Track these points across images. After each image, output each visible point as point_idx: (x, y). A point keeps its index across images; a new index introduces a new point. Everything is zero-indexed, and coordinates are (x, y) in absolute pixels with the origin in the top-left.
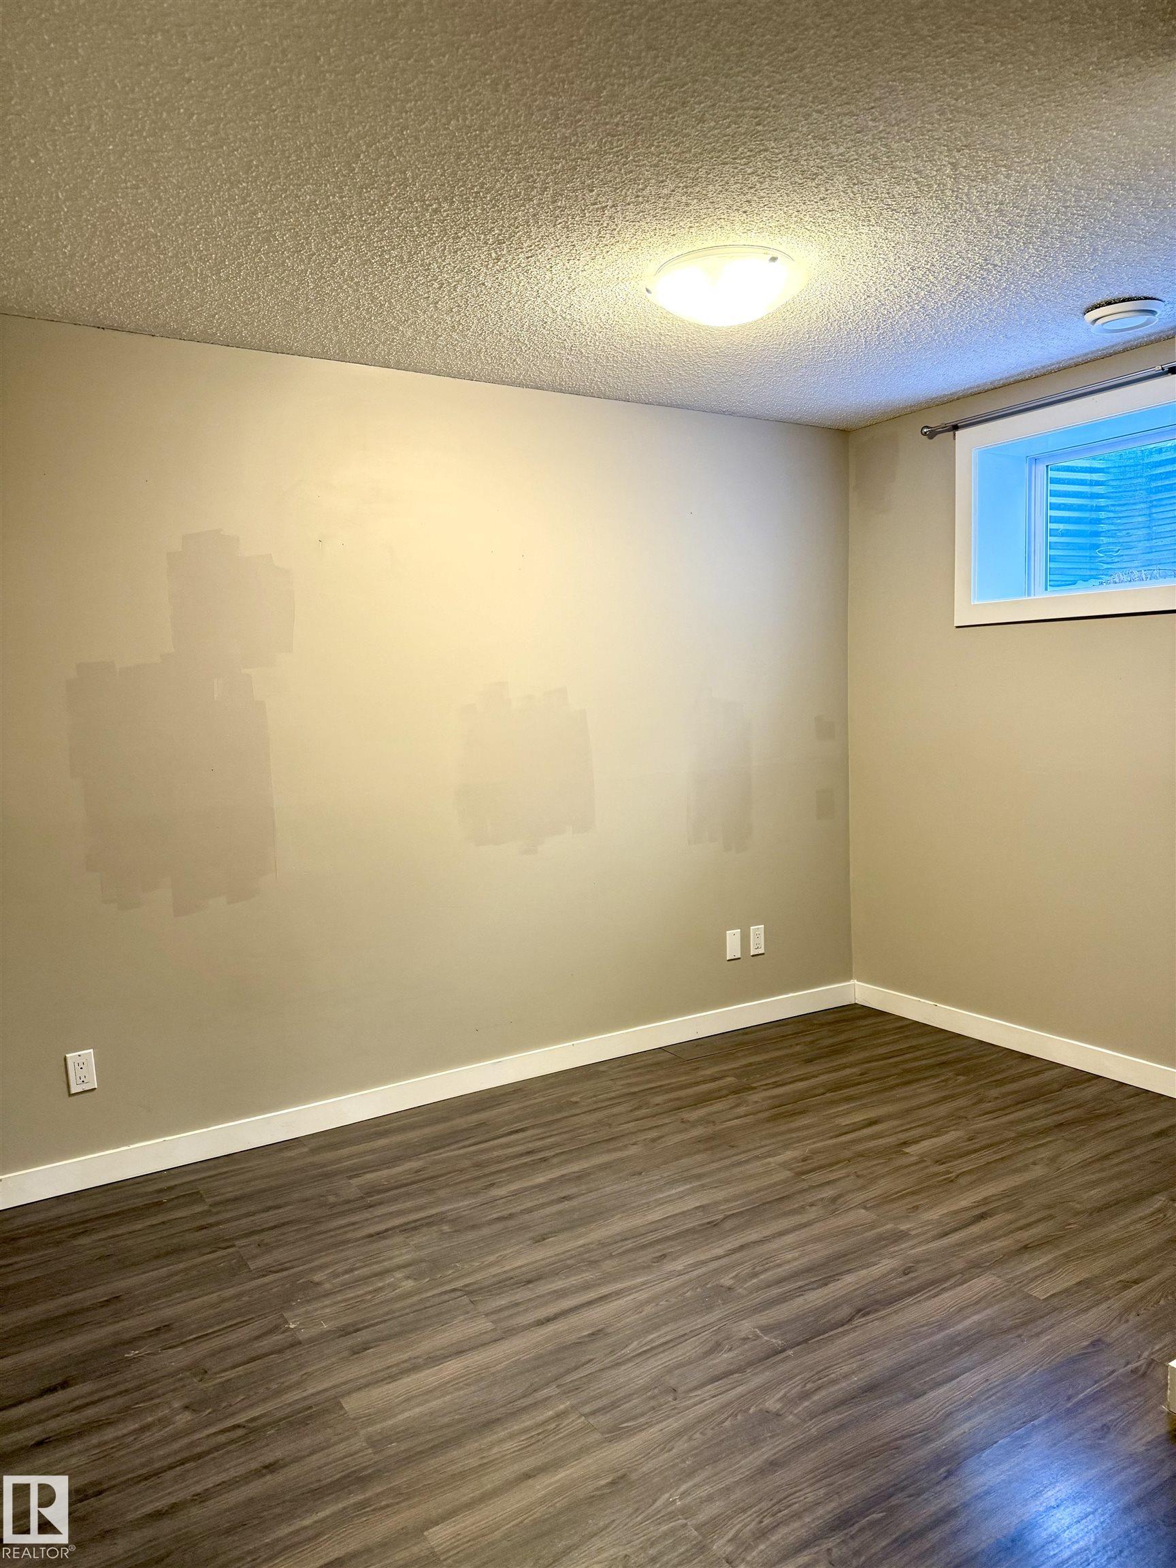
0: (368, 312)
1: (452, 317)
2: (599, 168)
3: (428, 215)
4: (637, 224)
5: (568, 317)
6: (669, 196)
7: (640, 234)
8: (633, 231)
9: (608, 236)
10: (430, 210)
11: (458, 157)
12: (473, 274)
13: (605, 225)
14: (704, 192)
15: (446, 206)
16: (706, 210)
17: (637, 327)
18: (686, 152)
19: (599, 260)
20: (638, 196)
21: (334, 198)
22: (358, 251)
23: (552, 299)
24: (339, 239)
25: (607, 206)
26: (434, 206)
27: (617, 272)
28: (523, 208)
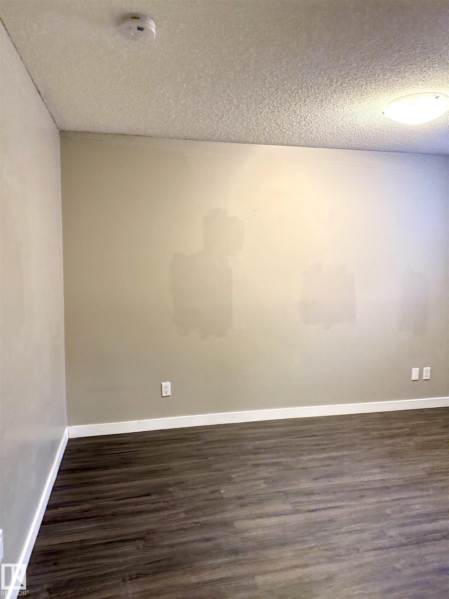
0: (275, 128)
1: (306, 127)
2: (358, 72)
3: (294, 94)
4: (377, 89)
5: (352, 124)
6: (388, 79)
7: (378, 93)
8: (375, 92)
9: (365, 95)
10: (294, 93)
11: (303, 74)
12: (313, 112)
13: (363, 91)
14: (404, 75)
15: (300, 91)
16: (405, 82)
17: (381, 125)
18: (394, 62)
19: (362, 103)
20: (376, 80)
21: (259, 92)
22: (269, 109)
23: (345, 118)
24: (263, 105)
25: (363, 85)
26: (296, 91)
27: (370, 107)
28: (329, 89)
